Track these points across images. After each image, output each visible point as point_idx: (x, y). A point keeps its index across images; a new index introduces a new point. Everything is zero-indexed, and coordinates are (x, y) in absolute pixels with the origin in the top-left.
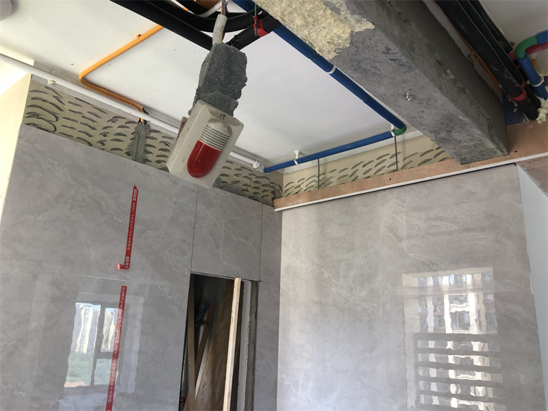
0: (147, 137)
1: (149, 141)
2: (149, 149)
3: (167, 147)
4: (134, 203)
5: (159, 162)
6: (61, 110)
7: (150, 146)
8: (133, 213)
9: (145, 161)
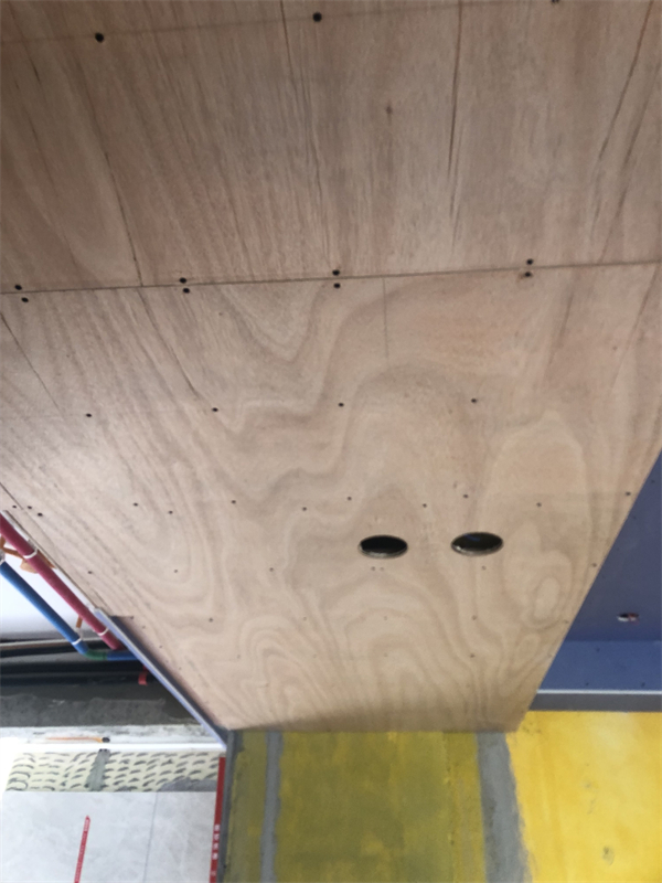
0: (106, 763)
1: (108, 766)
2: (107, 774)
3: (126, 765)
4: (85, 833)
5: (116, 783)
6: (32, 767)
7: (109, 770)
8: (83, 844)
9: (102, 787)
